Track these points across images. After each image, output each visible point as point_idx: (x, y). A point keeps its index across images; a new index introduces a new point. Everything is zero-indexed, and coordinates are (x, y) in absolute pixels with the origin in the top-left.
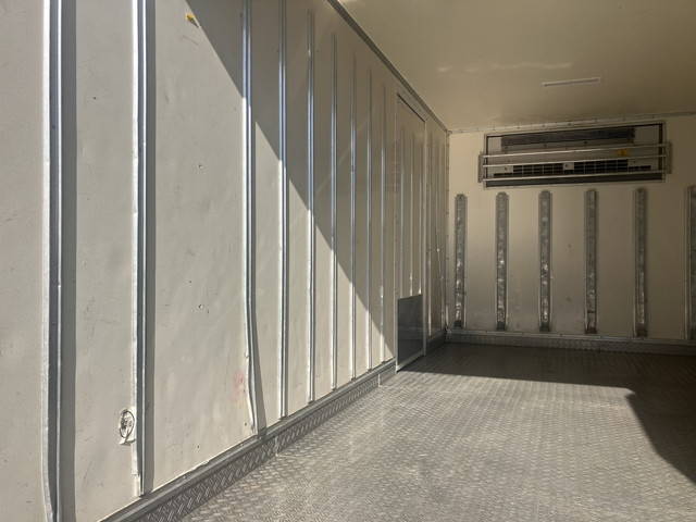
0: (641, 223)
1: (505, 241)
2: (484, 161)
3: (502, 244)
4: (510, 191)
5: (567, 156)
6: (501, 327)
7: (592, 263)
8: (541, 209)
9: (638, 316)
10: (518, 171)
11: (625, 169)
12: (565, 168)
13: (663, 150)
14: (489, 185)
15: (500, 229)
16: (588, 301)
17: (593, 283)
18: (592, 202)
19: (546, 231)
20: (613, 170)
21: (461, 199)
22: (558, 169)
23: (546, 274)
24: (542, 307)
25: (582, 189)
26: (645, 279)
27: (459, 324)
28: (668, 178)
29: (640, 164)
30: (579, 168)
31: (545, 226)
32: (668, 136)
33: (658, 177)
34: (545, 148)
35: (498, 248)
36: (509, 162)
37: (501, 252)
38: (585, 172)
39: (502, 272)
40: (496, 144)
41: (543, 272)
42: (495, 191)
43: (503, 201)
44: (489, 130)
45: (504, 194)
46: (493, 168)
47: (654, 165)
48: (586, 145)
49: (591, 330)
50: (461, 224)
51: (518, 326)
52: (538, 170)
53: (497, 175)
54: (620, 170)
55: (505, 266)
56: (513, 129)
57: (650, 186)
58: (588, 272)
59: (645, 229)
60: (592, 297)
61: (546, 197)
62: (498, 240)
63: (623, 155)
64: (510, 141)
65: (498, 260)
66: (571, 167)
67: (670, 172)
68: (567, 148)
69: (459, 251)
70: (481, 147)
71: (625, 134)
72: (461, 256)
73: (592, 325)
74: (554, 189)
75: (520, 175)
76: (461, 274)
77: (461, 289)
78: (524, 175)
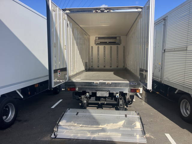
2: (95, 41)
3: (98, 54)
4: (100, 46)
5: (108, 41)
6: (98, 67)
8: (104, 49)
9: (117, 65)
10: (100, 43)
13: (120, 40)
14: (96, 45)
17: (111, 60)
18: (111, 48)
20: (114, 43)
21: (92, 47)
22: (106, 43)
24: (104, 64)
25: (110, 46)
26: (118, 59)
27: (92, 67)
28: (121, 45)
29: (117, 42)
31: (104, 51)
32: (121, 38)
36: (99, 41)
38: (110, 43)
39: (98, 58)
40: (97, 38)
41: (104, 58)
43: (98, 47)
44: (96, 36)
46: (97, 42)
47: (119, 43)
48: (110, 39)
49: (111, 67)
50: (92, 51)
51: (101, 67)
53: (97, 43)
56: (100, 36)
57: (118, 46)
58: (110, 58)
59: (118, 52)
60: (111, 62)
63: (115, 41)
64: (99, 38)
66: (108, 43)
68: (107, 39)
69: (92, 55)
71: (115, 38)
74: (106, 46)
77: (92, 61)
78: (102, 43)
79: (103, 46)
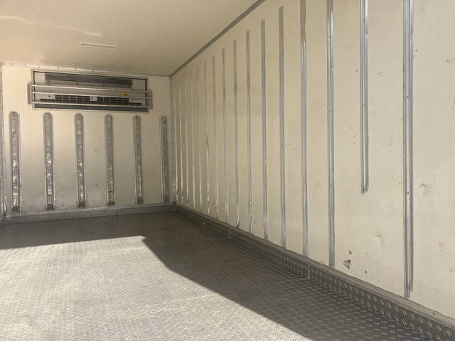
0: (138, 136)
1: (51, 147)
2: (32, 88)
3: (49, 149)
4: (54, 112)
5: (93, 92)
6: (50, 207)
7: (110, 161)
8: (76, 126)
9: (138, 191)
10: (58, 99)
11: (128, 104)
12: (91, 100)
13: (148, 95)
14: (37, 106)
15: (48, 138)
16: (109, 185)
17: (111, 174)
18: (109, 123)
19: (80, 141)
20: (121, 104)
21: (14, 115)
22: (87, 100)
23: (81, 169)
24: (79, 191)
25: (103, 114)
26: (141, 170)
27: (16, 209)
28: (151, 111)
29: (135, 101)
30: (100, 100)
31: (80, 137)
32: (151, 86)
33: (145, 110)
34: (77, 85)
35: (46, 152)
36: (51, 91)
37: (49, 155)
38: (104, 103)
39: (50, 169)
40: (41, 78)
41: (79, 168)
42: (42, 111)
43: (48, 119)
44: (35, 67)
45: (49, 114)
46: (39, 95)
47: (143, 103)
48: (104, 86)
49: (111, 203)
50: (15, 134)
51: (63, 206)
52: (73, 99)
53: (42, 100)
54: (125, 104)
55: (52, 165)
56: (54, 68)
57: (142, 115)
58: (108, 167)
59: (140, 140)
60: (111, 182)
61: (79, 117)
62: (46, 146)
63: (126, 95)
64: (51, 77)
65: (46, 161)
66: (95, 100)
67: (152, 108)
68: (92, 86)
69: (15, 154)
70: (29, 78)
71: (126, 82)
72: (16, 158)
73: (112, 200)
74: (84, 113)
75: (60, 101)
76: (17, 171)
77: (18, 183)
78: (63, 101)
79: (73, 113)
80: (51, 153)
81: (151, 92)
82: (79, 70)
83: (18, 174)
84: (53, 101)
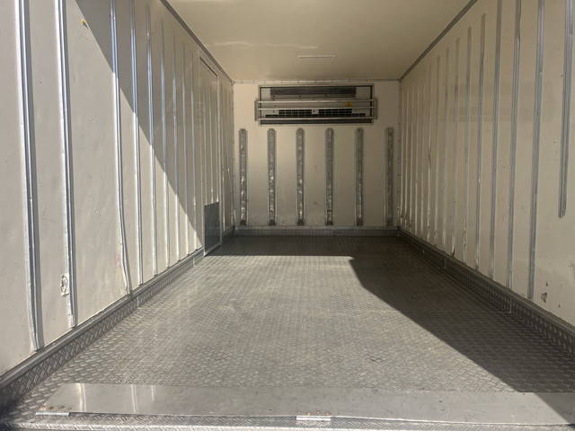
0: (360, 152)
1: (274, 163)
2: (258, 106)
3: (272, 166)
4: (277, 128)
5: (315, 104)
6: (272, 223)
7: (330, 178)
8: (298, 141)
9: (358, 213)
10: (282, 114)
11: (350, 115)
12: (313, 113)
13: (372, 103)
14: (262, 123)
15: (271, 155)
16: (328, 204)
17: (331, 192)
18: (330, 136)
19: (301, 157)
20: (343, 116)
21: (243, 132)
22: (308, 113)
23: (301, 186)
24: (299, 209)
25: (324, 127)
26: (362, 189)
27: (243, 223)
28: (375, 121)
29: (359, 112)
30: (322, 113)
31: (301, 153)
32: (376, 93)
33: (369, 121)
34: (300, 98)
35: (269, 169)
36: (275, 107)
37: (271, 171)
38: (326, 116)
39: (273, 185)
40: (267, 93)
41: (299, 184)
42: (266, 128)
43: (272, 134)
44: (262, 83)
45: (273, 130)
46: (265, 111)
47: (368, 113)
48: (326, 97)
49: (330, 223)
50: (243, 151)
51: (283, 222)
52: (295, 114)
53: (267, 116)
54: (348, 116)
55: (274, 182)
56: (278, 83)
57: (365, 126)
58: (327, 184)
59: (362, 155)
60: (330, 201)
61: (301, 132)
62: (269, 163)
63: (349, 106)
64: (277, 92)
65: (270, 177)
66: (317, 113)
67: (377, 118)
68: (314, 99)
69: (243, 170)
70: (256, 95)
71: (349, 91)
72: (244, 173)
73: (330, 219)
74: (306, 127)
75: (283, 117)
76: (244, 187)
77: (245, 198)
78: (287, 116)
79: (295, 128)
80: (274, 170)
81: (377, 100)
82: (302, 82)
83: (246, 190)
84: (276, 116)
